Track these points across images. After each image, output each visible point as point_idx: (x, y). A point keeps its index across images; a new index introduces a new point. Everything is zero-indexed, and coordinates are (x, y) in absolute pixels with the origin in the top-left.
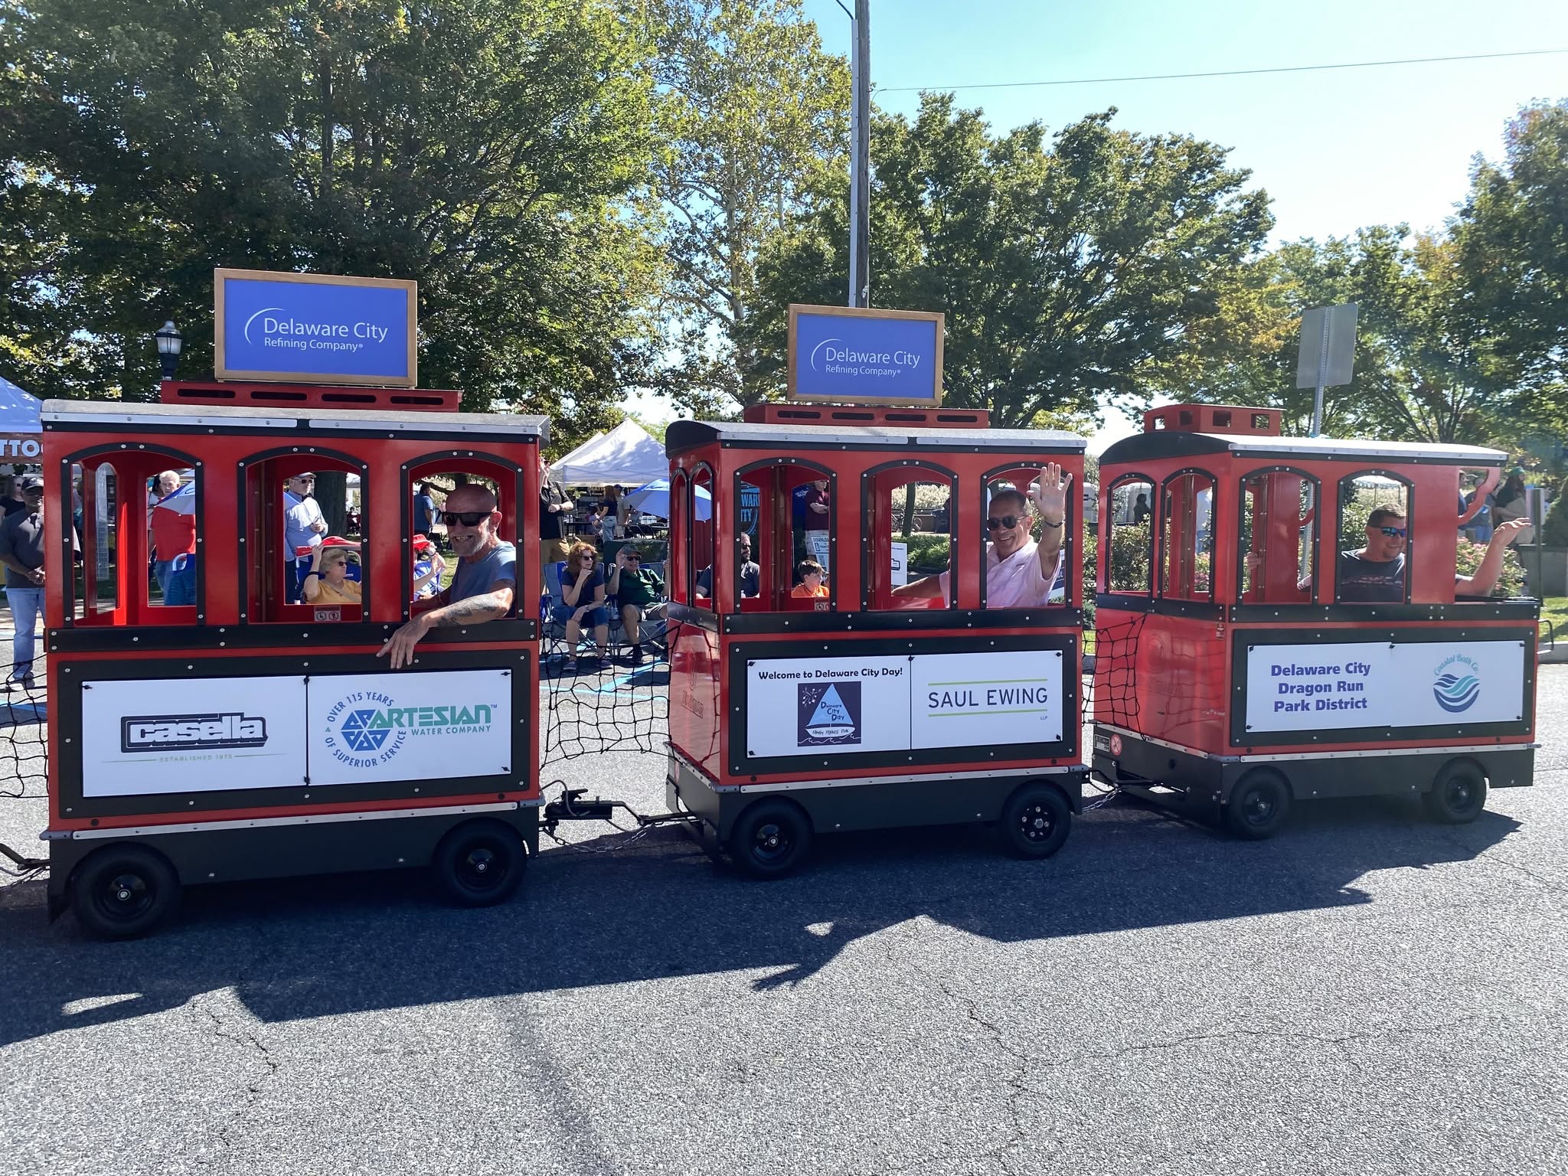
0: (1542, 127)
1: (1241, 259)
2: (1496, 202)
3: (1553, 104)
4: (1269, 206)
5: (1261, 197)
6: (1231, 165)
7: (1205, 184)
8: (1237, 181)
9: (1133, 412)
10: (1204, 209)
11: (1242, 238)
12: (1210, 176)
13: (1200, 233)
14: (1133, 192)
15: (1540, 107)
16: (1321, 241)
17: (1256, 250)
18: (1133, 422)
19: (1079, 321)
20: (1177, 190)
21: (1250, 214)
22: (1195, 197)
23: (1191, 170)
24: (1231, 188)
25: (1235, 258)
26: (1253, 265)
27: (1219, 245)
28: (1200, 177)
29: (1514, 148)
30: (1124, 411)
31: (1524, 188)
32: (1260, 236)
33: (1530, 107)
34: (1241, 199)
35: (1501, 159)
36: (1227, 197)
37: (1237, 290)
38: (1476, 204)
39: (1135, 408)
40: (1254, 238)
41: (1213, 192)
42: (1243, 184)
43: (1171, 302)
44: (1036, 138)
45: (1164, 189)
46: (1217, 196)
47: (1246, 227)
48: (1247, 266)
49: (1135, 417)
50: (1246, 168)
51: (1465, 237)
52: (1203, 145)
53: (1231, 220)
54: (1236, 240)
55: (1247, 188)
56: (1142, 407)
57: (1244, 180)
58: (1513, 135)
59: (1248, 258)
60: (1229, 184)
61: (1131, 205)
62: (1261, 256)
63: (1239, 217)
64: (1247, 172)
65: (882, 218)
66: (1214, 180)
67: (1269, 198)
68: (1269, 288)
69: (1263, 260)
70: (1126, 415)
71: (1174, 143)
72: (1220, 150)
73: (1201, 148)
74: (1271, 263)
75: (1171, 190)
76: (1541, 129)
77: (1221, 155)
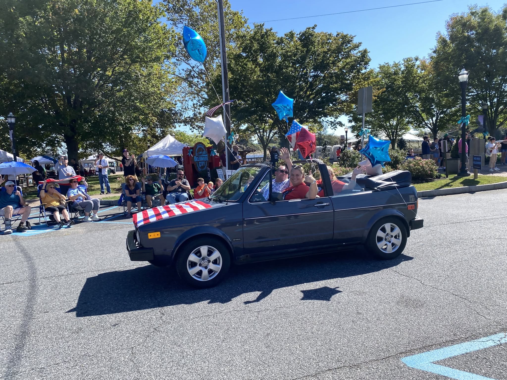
0: (457, 22)
1: (361, 71)
2: (444, 48)
3: (460, 15)
4: (368, 54)
5: (365, 51)
6: (355, 41)
7: (347, 48)
8: (357, 46)
9: (330, 123)
10: (348, 56)
11: (360, 65)
12: (349, 45)
13: (347, 64)
14: (324, 52)
15: (456, 16)
16: (391, 63)
17: (366, 68)
18: (330, 126)
19: (311, 94)
20: (339, 50)
21: (362, 56)
22: (345, 52)
23: (342, 44)
24: (356, 49)
25: (359, 71)
26: (365, 73)
27: (353, 68)
28: (346, 46)
29: (449, 30)
30: (327, 123)
31: (452, 43)
32: (366, 63)
33: (453, 16)
34: (360, 52)
35: (445, 34)
36: (355, 52)
37: (361, 82)
38: (438, 48)
39: (330, 122)
40: (365, 65)
41: (350, 51)
42: (360, 47)
43: (336, 87)
44: (293, 36)
45: (334, 50)
46: (352, 52)
47: (361, 61)
48: (363, 74)
49: (331, 124)
50: (360, 42)
51: (435, 60)
52: (346, 35)
53: (356, 59)
54: (358, 65)
55: (361, 48)
56: (333, 121)
57: (360, 46)
58: (449, 25)
59: (363, 71)
60: (355, 48)
61: (324, 56)
62: (368, 70)
63: (359, 58)
64: (360, 43)
65: (246, 65)
66: (350, 46)
67: (368, 51)
68: (371, 80)
69: (369, 71)
70: (328, 124)
71: (338, 35)
72: (352, 36)
73: (346, 36)
74: (371, 72)
75: (337, 50)
76: (457, 23)
77: (352, 38)
